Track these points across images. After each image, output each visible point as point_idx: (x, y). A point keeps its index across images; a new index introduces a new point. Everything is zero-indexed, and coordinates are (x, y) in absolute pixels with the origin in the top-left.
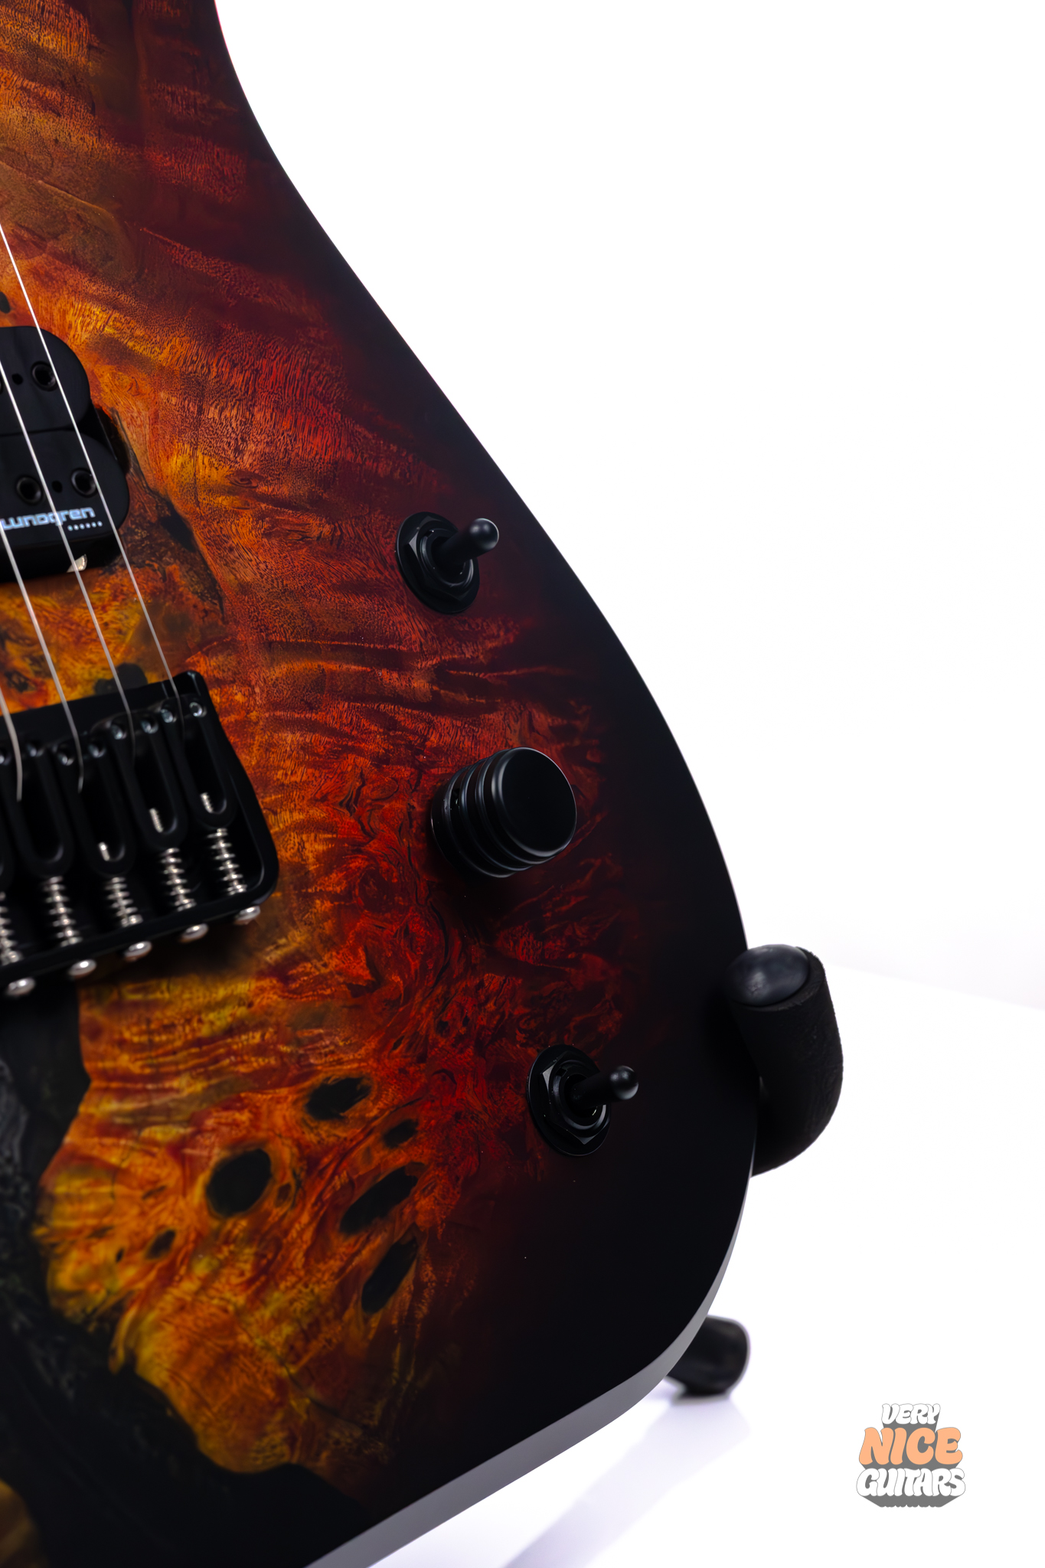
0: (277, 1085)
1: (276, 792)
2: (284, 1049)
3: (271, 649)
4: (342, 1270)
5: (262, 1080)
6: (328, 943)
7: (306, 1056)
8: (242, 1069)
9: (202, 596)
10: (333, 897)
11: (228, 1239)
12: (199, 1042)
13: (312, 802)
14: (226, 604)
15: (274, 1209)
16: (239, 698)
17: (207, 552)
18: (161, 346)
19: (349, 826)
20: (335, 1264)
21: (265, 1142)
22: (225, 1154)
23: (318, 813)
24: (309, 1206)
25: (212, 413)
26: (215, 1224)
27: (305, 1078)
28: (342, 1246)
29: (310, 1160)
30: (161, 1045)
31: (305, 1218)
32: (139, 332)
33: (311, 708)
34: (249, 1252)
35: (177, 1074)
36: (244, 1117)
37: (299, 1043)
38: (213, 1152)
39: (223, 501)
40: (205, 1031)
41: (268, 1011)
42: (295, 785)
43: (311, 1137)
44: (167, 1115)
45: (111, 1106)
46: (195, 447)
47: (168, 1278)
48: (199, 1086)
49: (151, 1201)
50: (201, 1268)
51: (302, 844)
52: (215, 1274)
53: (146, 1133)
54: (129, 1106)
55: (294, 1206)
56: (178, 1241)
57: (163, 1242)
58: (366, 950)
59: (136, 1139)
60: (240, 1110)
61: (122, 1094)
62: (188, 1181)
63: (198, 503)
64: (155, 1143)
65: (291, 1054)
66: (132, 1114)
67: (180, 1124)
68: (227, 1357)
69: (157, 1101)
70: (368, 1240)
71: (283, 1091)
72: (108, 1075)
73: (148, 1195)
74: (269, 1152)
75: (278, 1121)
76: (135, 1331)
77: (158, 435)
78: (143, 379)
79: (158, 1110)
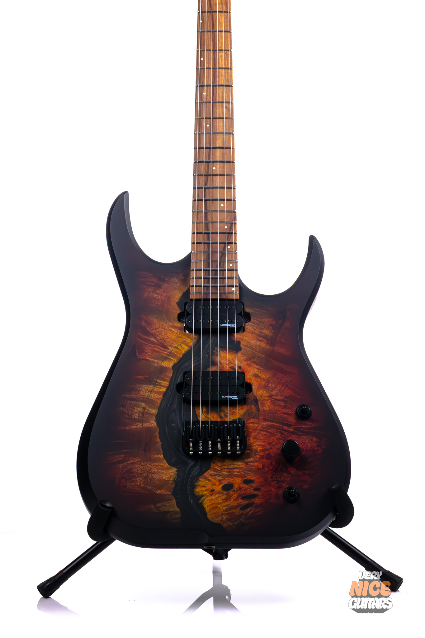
0: (239, 477)
1: (257, 439)
2: (242, 473)
3: (265, 420)
4: (239, 503)
5: (237, 476)
6: (257, 461)
7: (246, 475)
8: (234, 473)
9: (256, 411)
10: (260, 455)
11: (223, 493)
13: (263, 442)
14: (260, 412)
15: (231, 492)
16: (257, 426)
17: (260, 405)
18: (265, 375)
19: (268, 447)
20: (238, 502)
21: (233, 483)
22: (227, 483)
23: (263, 444)
24: (237, 494)
25: (270, 385)
26: (221, 491)
27: (244, 478)
28: (240, 501)
29: (240, 488)
30: (223, 467)
31: (236, 495)
32: (262, 373)
33: (268, 429)
34: (225, 496)
35: (224, 471)
36: (232, 480)
37: (245, 473)
38: (225, 482)
40: (230, 467)
41: (242, 467)
42: (261, 439)
43: (242, 486)
44: (220, 476)
45: (212, 472)
46: (264, 390)
47: (212, 495)
48: (227, 474)
49: (213, 485)
50: (217, 496)
51: (258, 448)
52: (219, 497)
53: (216, 477)
55: (234, 493)
56: (215, 491)
57: (213, 490)
58: (263, 464)
59: (215, 477)
60: (232, 479)
61: (214, 471)
62: (220, 484)
63: (261, 398)
64: (217, 479)
65: (243, 474)
66: (216, 474)
67: (221, 477)
68: (216, 508)
69: (219, 474)
70: (245, 501)
72: (213, 468)
73: (213, 484)
74: (234, 485)
75: (237, 482)
76: (204, 499)
77: (258, 388)
78: (259, 380)
79: (219, 475)
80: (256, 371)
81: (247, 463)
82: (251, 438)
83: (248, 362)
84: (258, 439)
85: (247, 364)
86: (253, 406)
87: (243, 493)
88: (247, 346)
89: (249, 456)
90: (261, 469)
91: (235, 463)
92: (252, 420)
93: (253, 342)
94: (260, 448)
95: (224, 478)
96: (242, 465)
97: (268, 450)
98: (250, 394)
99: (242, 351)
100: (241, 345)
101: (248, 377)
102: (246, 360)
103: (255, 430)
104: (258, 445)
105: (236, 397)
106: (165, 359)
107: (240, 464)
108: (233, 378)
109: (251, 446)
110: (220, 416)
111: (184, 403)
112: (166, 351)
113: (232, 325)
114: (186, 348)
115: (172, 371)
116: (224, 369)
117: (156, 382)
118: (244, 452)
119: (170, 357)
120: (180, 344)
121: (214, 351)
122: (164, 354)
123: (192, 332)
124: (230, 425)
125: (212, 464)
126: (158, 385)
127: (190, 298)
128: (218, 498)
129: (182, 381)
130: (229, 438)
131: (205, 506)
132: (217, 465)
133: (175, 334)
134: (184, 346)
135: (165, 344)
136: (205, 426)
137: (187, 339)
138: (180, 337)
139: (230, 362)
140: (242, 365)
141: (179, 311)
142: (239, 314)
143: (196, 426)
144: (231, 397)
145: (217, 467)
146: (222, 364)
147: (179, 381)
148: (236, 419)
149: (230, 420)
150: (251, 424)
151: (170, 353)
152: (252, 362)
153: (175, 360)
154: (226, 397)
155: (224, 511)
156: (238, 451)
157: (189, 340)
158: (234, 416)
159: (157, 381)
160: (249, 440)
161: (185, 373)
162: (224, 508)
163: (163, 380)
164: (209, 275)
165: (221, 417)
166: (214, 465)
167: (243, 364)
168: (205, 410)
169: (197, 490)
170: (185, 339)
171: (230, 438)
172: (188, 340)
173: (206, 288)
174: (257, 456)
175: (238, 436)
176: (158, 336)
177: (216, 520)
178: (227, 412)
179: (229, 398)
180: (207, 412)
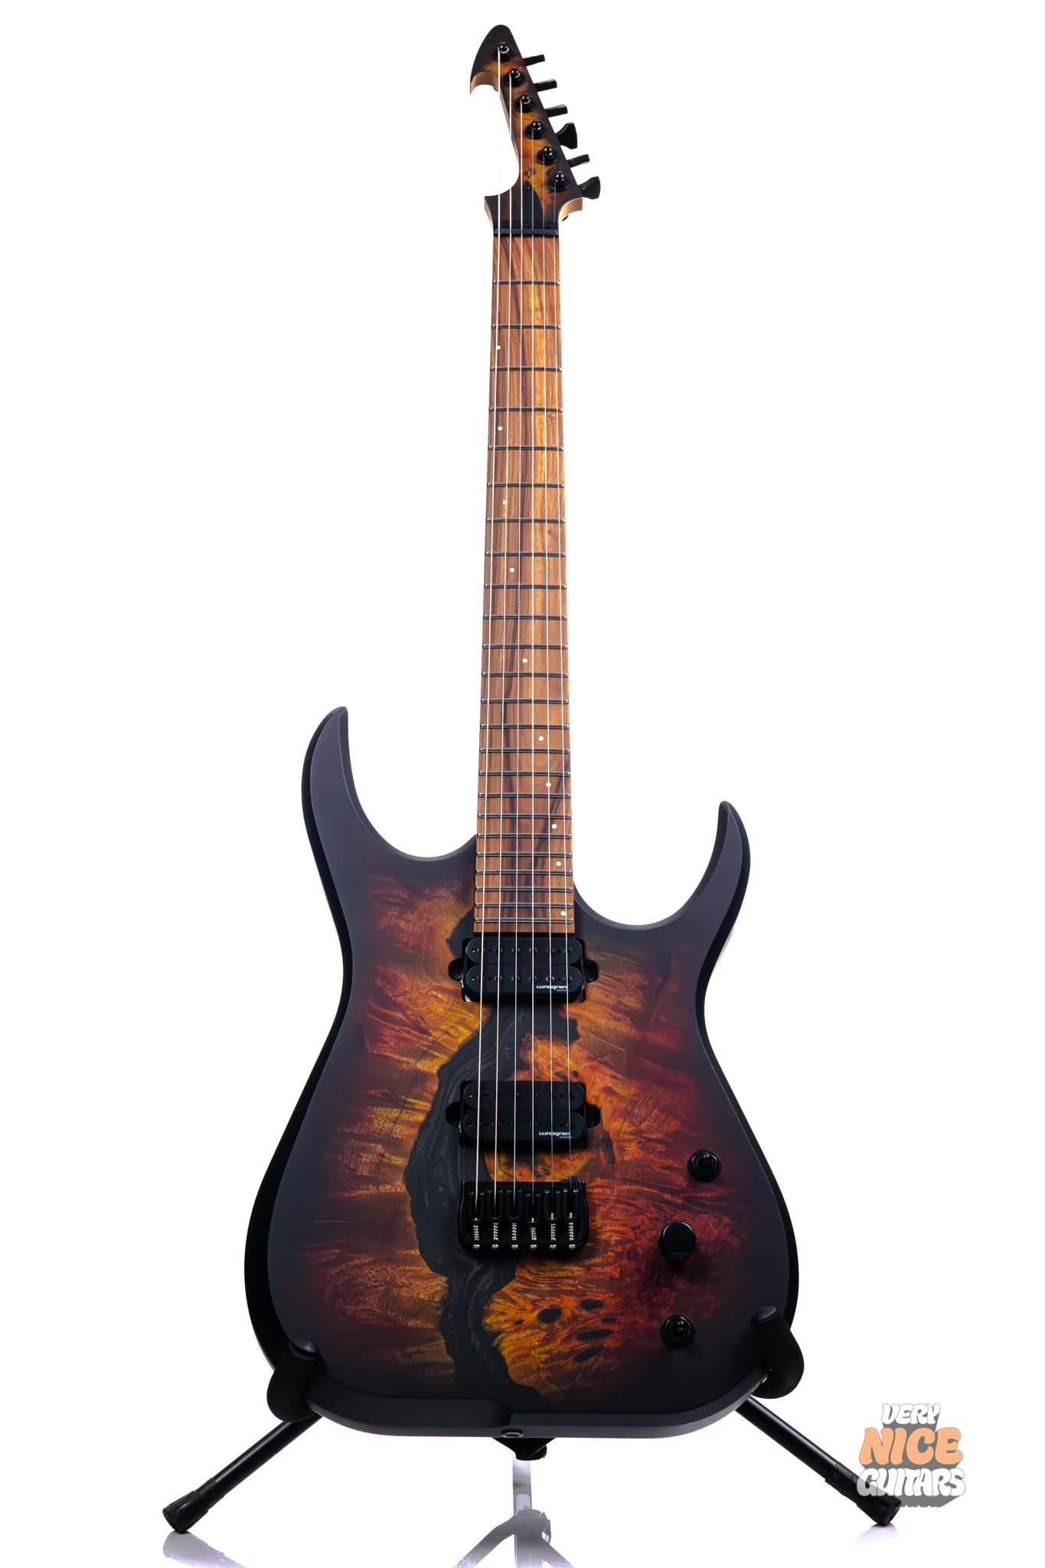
0: (574, 1296)
1: (609, 1220)
2: (580, 1287)
3: (626, 1181)
4: (572, 1348)
5: (569, 1293)
6: (608, 1264)
7: (586, 1291)
8: (563, 1288)
9: (608, 1162)
10: (616, 1252)
11: (540, 1328)
12: (552, 1278)
13: (621, 1225)
14: (615, 1165)
15: (557, 1325)
16: (609, 1192)
17: (615, 1149)
18: (626, 1090)
19: (631, 1235)
20: (570, 1346)
21: (563, 1308)
22: (548, 1307)
23: (621, 1229)
24: (568, 1329)
25: (636, 1111)
26: (537, 1323)
27: (583, 1296)
28: (575, 1343)
29: (574, 1318)
30: (539, 1275)
31: (566, 1331)
32: (620, 1086)
33: (633, 1199)
34: (544, 1333)
35: (543, 1283)
36: (558, 1300)
37: (585, 1287)
38: (545, 1306)
39: (629, 1137)
40: (558, 1276)
41: (579, 1276)
42: (616, 1220)
43: (578, 1312)
44: (535, 1293)
45: (518, 1285)
46: (625, 1120)
47: (517, 1331)
48: (548, 1288)
49: (521, 1311)
50: (528, 1332)
51: (611, 1236)
52: (532, 1334)
53: (526, 1295)
54: (524, 1287)
55: (564, 1327)
56: (524, 1323)
57: (521, 1322)
58: (621, 1270)
59: (523, 1295)
60: (558, 1298)
61: (522, 1283)
62: (534, 1310)
63: (618, 1137)
64: (529, 1298)
65: (581, 1289)
66: (525, 1289)
67: (537, 1296)
68: (526, 1356)
69: (533, 1288)
70: (584, 1344)
71: (573, 1298)
72: (521, 1277)
73: (520, 1309)
74: (563, 1311)
75: (569, 1305)
76: (502, 1338)
77: (613, 1116)
78: (615, 1099)
79: (533, 1291)
80: (608, 1082)
81: (588, 1268)
82: (597, 1217)
83: (591, 1064)
84: (611, 1219)
85: (590, 1067)
86: (602, 1154)
87: (580, 1326)
88: (591, 1029)
89: (592, 1254)
90: (617, 1280)
91: (566, 1267)
92: (599, 1181)
93: (603, 1021)
94: (615, 1238)
95: (543, 1298)
96: (579, 1270)
97: (631, 1241)
98: (596, 1127)
99: (581, 1040)
100: (578, 1028)
101: (592, 1093)
102: (589, 1059)
103: (606, 1201)
104: (614, 1231)
105: (566, 1134)
106: (424, 1055)
107: (575, 1270)
108: (562, 1096)
109: (596, 1233)
110: (535, 1172)
111: (462, 1146)
112: (426, 1040)
113: (560, 987)
114: (467, 1034)
115: (437, 1080)
116: (544, 1077)
117: (405, 1102)
118: (584, 1245)
119: (432, 1052)
120: (453, 1025)
121: (524, 1040)
122: (422, 1044)
123: (479, 1002)
124: (555, 1190)
125: (518, 1269)
126: (410, 1109)
127: (475, 931)
128: (530, 1338)
129: (458, 1100)
130: (552, 1218)
131: (504, 1353)
132: (529, 1272)
133: (444, 1005)
134: (461, 1029)
135: (423, 1025)
136: (504, 1192)
137: (468, 1015)
138: (454, 1011)
139: (556, 1063)
140: (580, 1070)
141: (451, 958)
142: (575, 965)
143: (486, 1193)
144: (558, 1134)
145: (527, 1276)
146: (540, 1067)
147: (451, 1101)
148: (567, 1178)
149: (556, 1181)
150: (598, 1189)
151: (434, 1042)
152: (601, 1062)
153: (444, 1059)
154: (546, 1134)
155: (541, 1363)
156: (572, 1242)
157: (473, 1017)
158: (564, 1173)
159: (408, 1100)
160: (594, 1221)
161: (464, 1085)
162: (543, 1357)
163: (420, 1098)
164: (514, 884)
165: (537, 1175)
166: (524, 1271)
167: (583, 1068)
168: (503, 1159)
169: (488, 1321)
170: (465, 1014)
171: (555, 1216)
172: (470, 1017)
173: (508, 910)
174: (610, 1253)
175: (571, 1214)
176: (408, 1008)
177: (528, 1381)
178: (549, 1164)
179: (554, 1136)
180: (509, 1165)
